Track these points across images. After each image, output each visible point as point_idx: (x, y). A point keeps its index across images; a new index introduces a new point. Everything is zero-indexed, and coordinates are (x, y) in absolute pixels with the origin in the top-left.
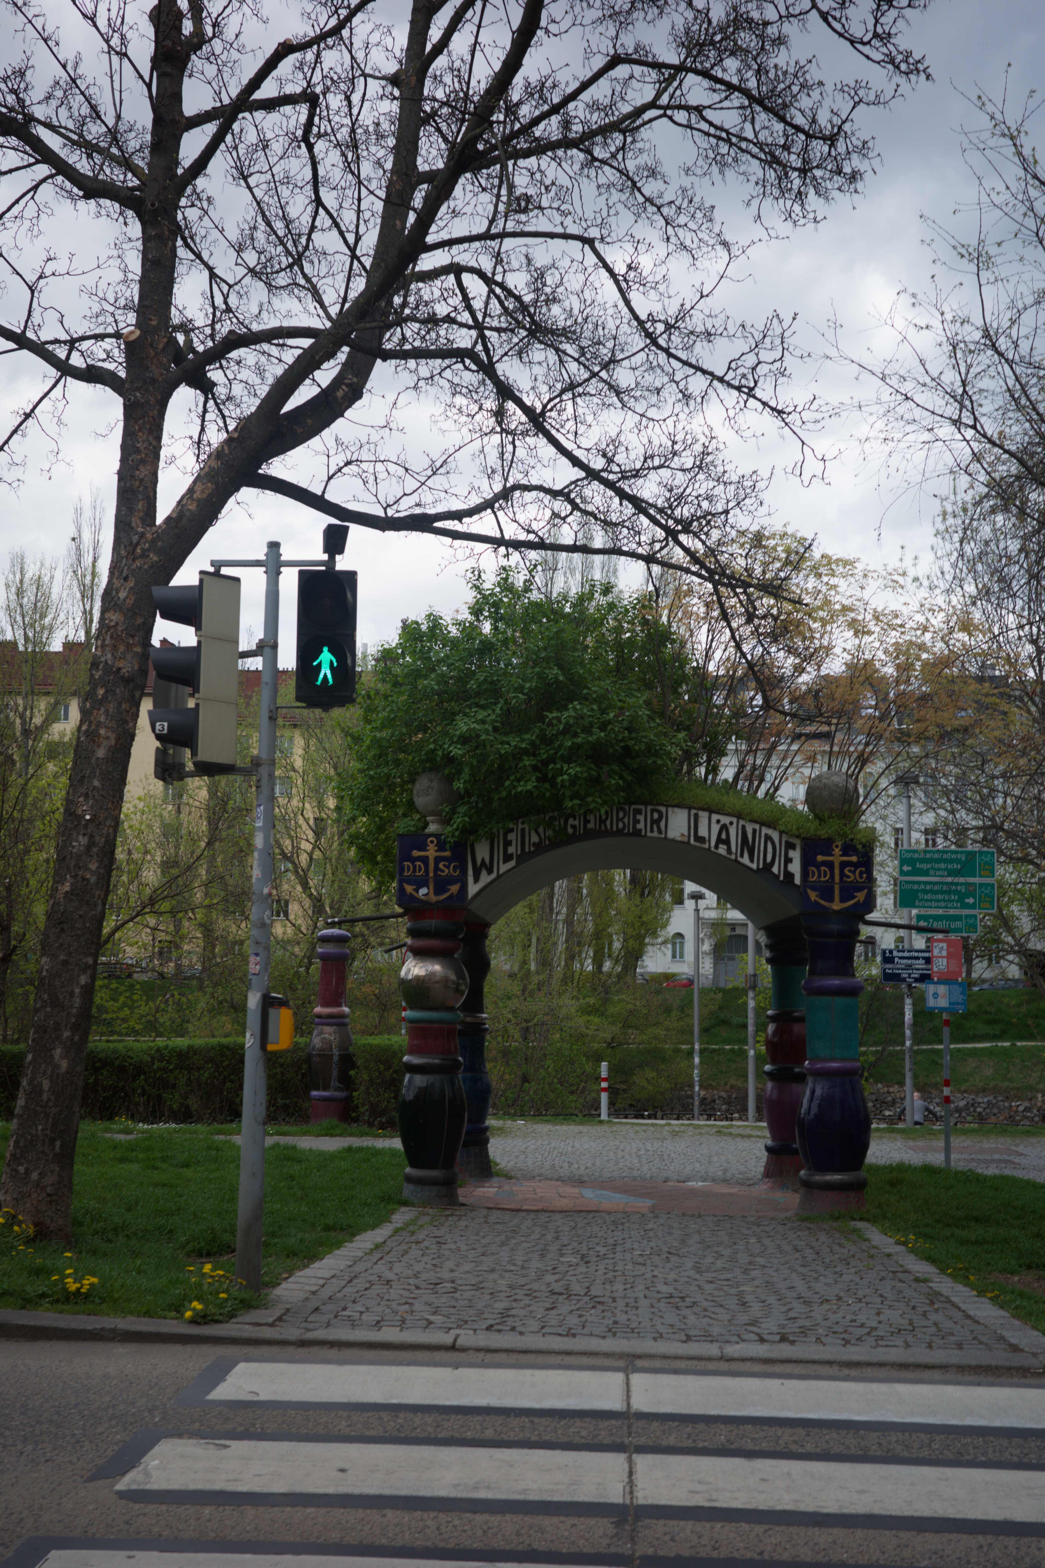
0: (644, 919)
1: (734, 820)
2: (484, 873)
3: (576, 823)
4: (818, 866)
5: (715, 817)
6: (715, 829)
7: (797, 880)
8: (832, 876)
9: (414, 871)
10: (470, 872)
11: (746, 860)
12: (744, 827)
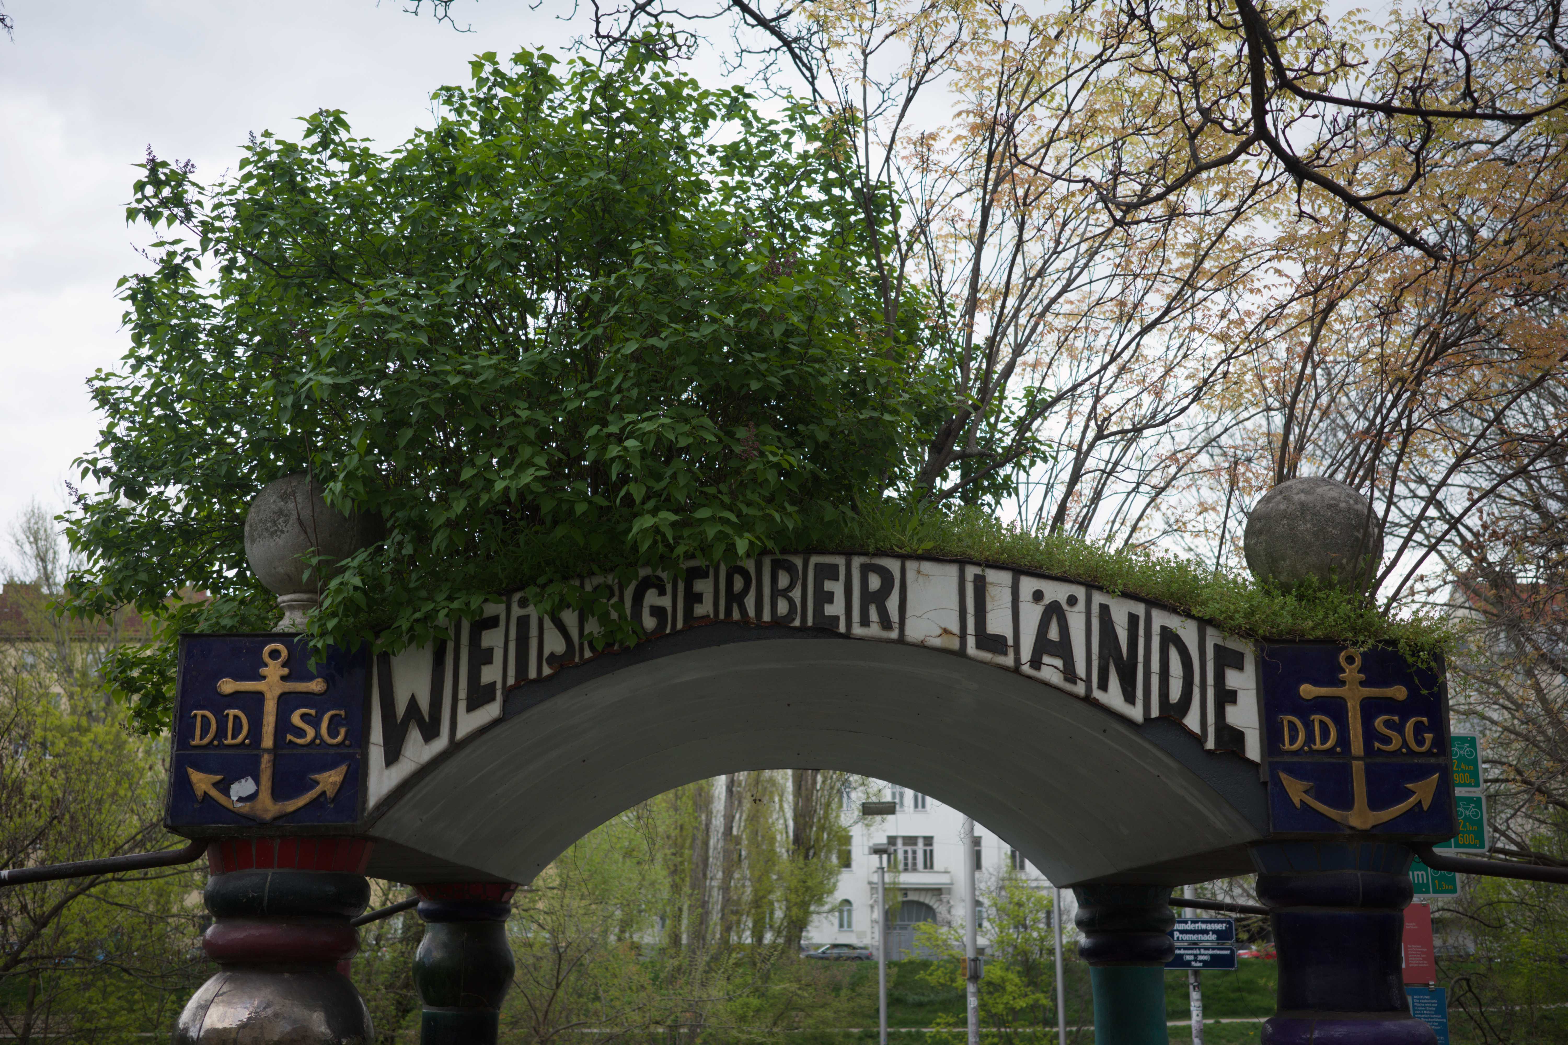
0: (809, 884)
1: (1080, 592)
2: (415, 735)
3: (666, 602)
4: (1304, 709)
5: (1028, 585)
6: (1031, 615)
7: (1253, 750)
8: (1344, 739)
9: (221, 732)
10: (377, 735)
11: (1113, 697)
12: (1105, 610)
